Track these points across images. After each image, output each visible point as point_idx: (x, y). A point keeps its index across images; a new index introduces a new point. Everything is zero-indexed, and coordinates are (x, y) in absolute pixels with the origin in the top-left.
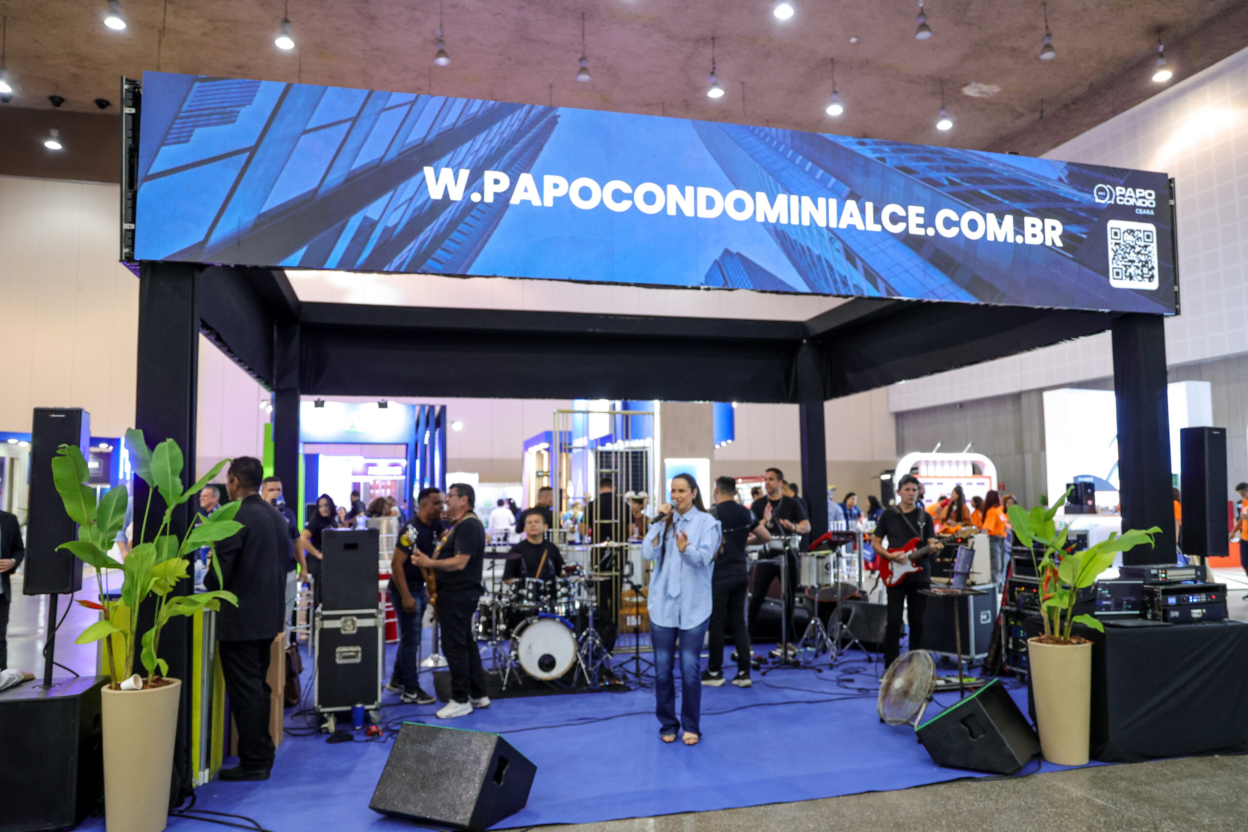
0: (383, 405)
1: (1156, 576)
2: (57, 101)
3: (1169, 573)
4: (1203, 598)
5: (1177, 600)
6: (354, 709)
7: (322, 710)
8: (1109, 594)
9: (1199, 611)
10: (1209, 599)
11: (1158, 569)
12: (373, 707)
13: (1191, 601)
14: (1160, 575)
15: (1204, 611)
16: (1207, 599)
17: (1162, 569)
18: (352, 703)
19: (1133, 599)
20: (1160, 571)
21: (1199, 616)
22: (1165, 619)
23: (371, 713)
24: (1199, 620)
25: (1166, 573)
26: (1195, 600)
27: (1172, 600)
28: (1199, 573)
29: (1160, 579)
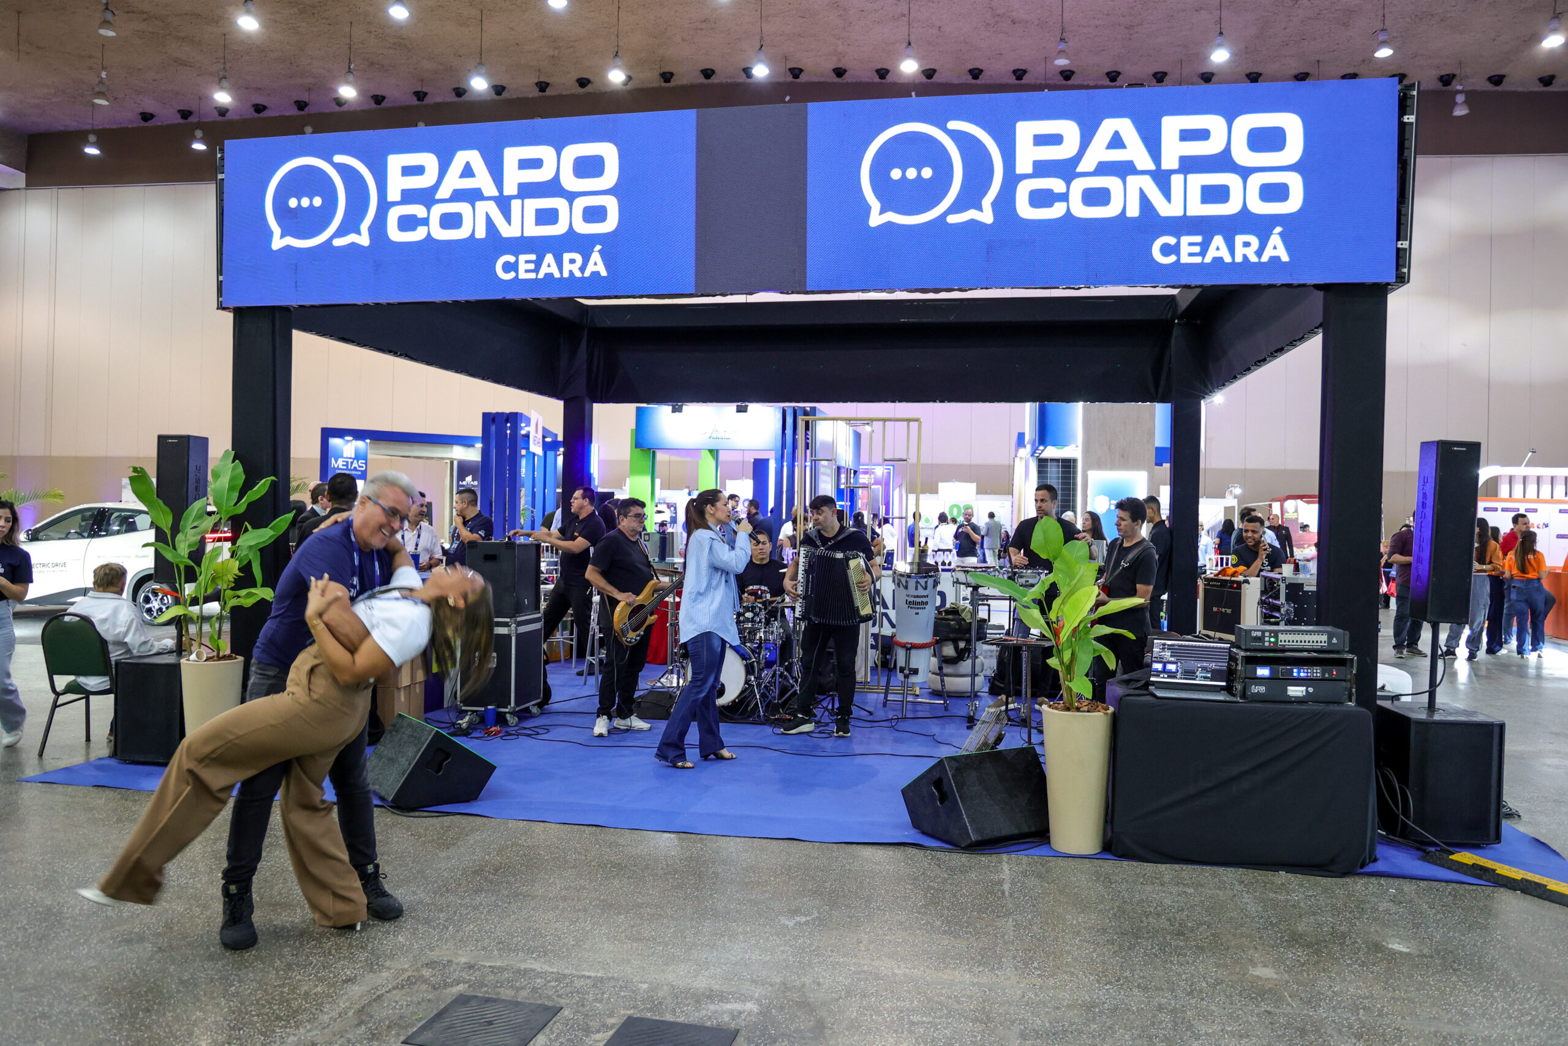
0: (741, 410)
1: (1260, 639)
2: (543, 86)
3: (1281, 637)
4: (1317, 672)
5: (1271, 671)
6: (486, 709)
7: (463, 708)
8: (1171, 656)
9: (1304, 688)
10: (1327, 675)
11: (1263, 632)
12: (507, 710)
13: (1295, 674)
14: (1267, 639)
15: (1311, 690)
16: (1323, 673)
17: (1271, 632)
18: (485, 705)
19: (1213, 666)
20: (1267, 634)
21: (1300, 694)
22: (1244, 695)
23: (508, 716)
24: (1299, 701)
25: (1276, 637)
26: (1302, 674)
27: (1263, 672)
28: (1335, 641)
29: (1267, 644)
